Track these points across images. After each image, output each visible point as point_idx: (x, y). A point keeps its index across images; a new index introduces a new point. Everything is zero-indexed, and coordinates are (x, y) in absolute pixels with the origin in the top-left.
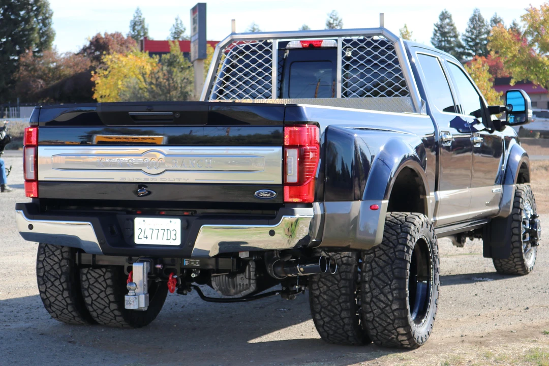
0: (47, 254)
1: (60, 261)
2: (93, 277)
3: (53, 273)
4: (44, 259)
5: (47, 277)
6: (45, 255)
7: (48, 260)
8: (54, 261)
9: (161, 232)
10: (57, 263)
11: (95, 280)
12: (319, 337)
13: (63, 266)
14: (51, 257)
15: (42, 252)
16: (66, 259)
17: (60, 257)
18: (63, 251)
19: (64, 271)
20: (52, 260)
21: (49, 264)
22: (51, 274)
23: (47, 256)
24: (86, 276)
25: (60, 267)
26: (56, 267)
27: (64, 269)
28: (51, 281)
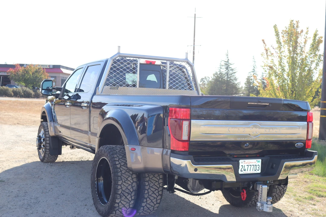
0: (123, 180)
1: (132, 183)
2: (151, 191)
3: (127, 191)
4: (122, 183)
5: (123, 194)
6: (122, 181)
7: (124, 184)
8: (128, 184)
9: (252, 167)
10: (130, 185)
11: (153, 192)
12: (229, 204)
13: (133, 187)
14: (126, 182)
15: (120, 179)
16: (135, 182)
17: (132, 181)
18: (133, 177)
19: (134, 189)
20: (127, 183)
21: (125, 186)
22: (126, 192)
23: (123, 181)
24: (148, 191)
25: (132, 187)
26: (129, 187)
27: (134, 188)
28: (125, 196)
